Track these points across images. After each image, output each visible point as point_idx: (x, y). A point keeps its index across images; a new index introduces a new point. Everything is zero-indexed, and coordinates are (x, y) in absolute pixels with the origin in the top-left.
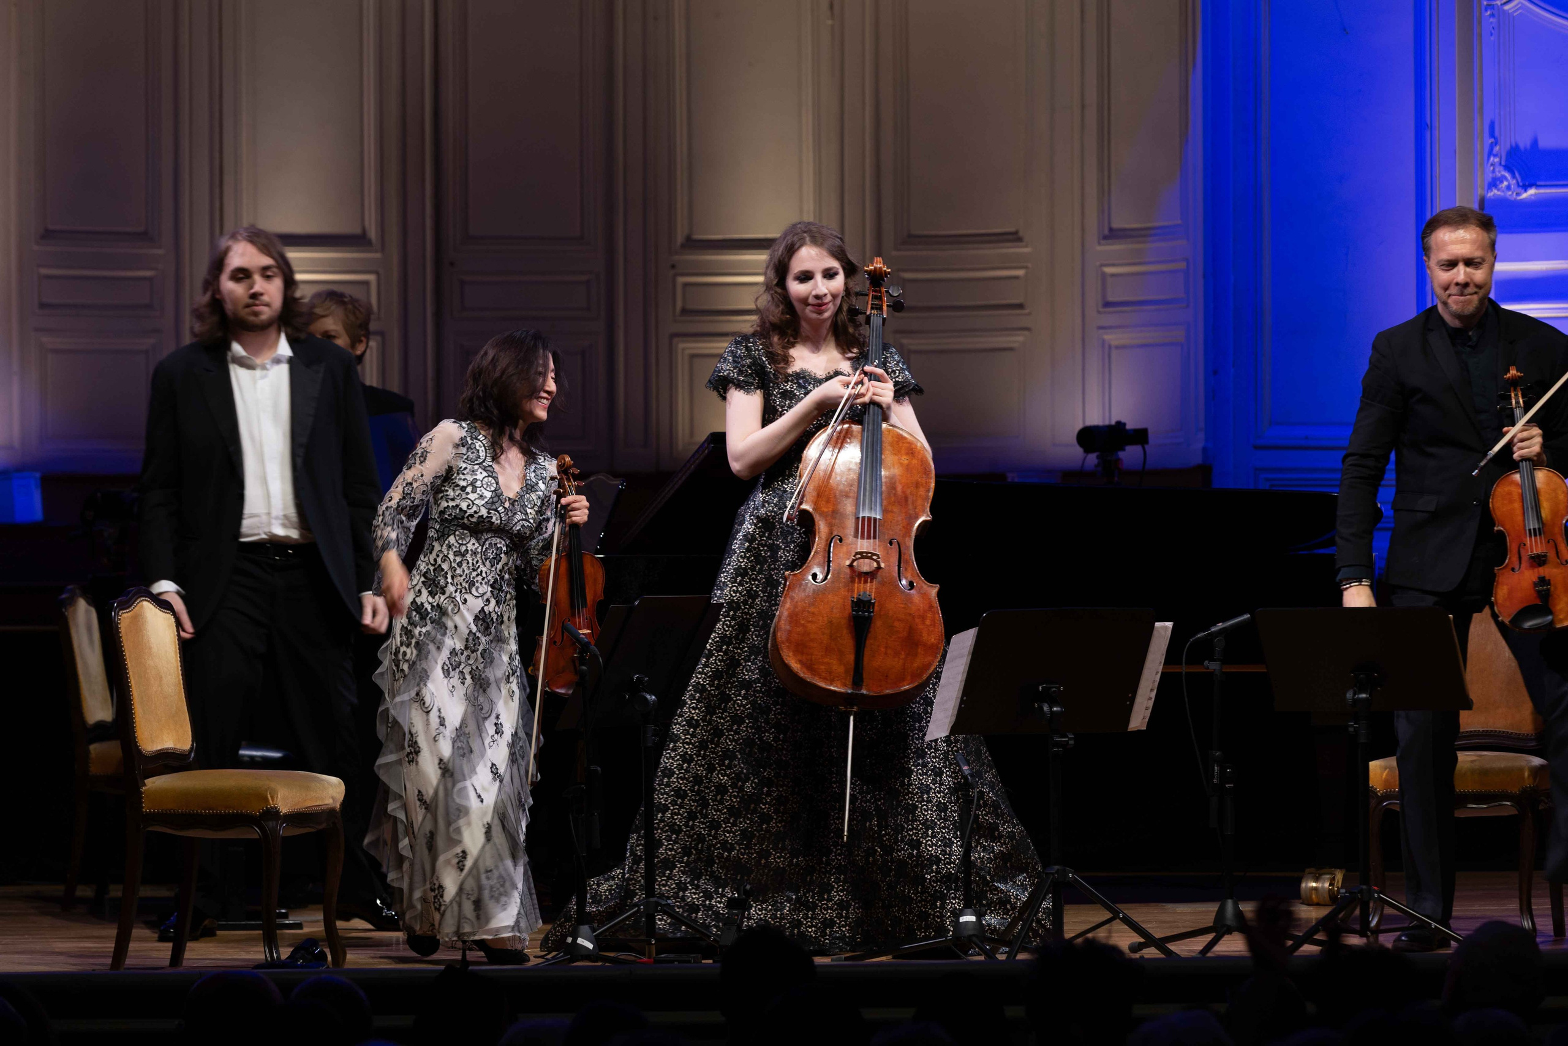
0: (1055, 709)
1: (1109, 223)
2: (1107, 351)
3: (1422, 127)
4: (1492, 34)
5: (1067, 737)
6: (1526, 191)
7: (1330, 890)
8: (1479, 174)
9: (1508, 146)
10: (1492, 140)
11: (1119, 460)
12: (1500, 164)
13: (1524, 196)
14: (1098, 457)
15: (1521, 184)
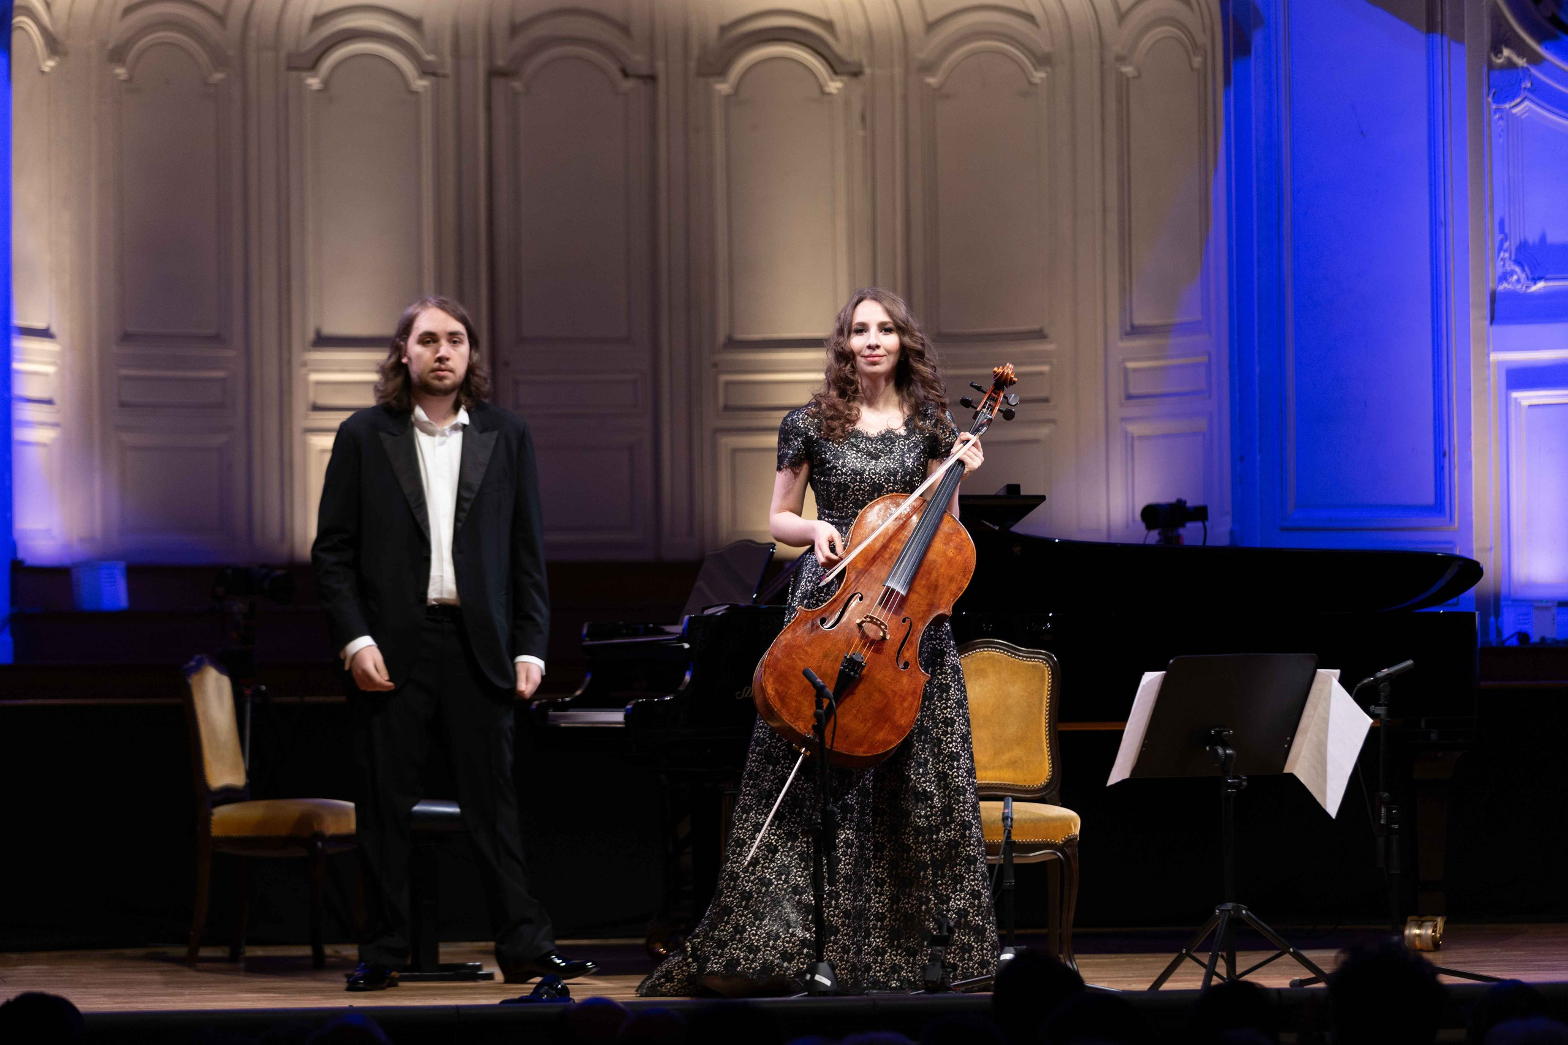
0: (1228, 752)
1: (1131, 320)
2: (1130, 441)
3: (1436, 225)
4: (1500, 136)
5: (1240, 778)
6: (1535, 284)
7: (1433, 936)
8: (1490, 268)
9: (1518, 242)
10: (1502, 236)
11: (1179, 537)
12: (1510, 258)
13: (1534, 288)
14: (1159, 534)
15: (1530, 277)
